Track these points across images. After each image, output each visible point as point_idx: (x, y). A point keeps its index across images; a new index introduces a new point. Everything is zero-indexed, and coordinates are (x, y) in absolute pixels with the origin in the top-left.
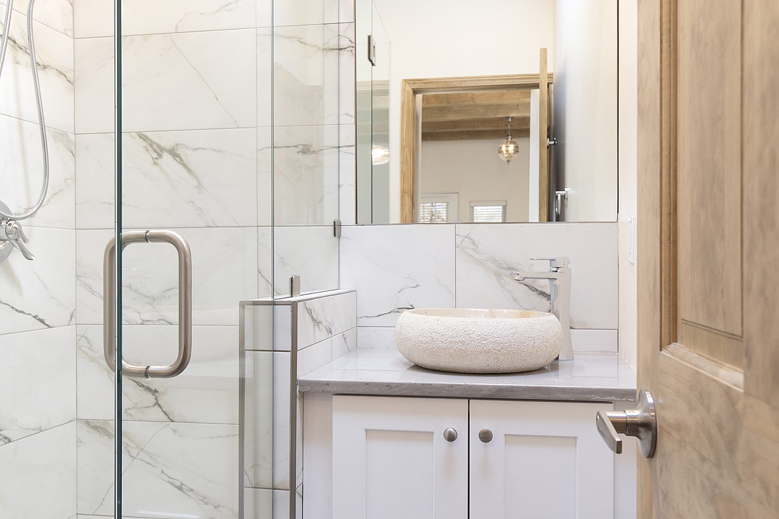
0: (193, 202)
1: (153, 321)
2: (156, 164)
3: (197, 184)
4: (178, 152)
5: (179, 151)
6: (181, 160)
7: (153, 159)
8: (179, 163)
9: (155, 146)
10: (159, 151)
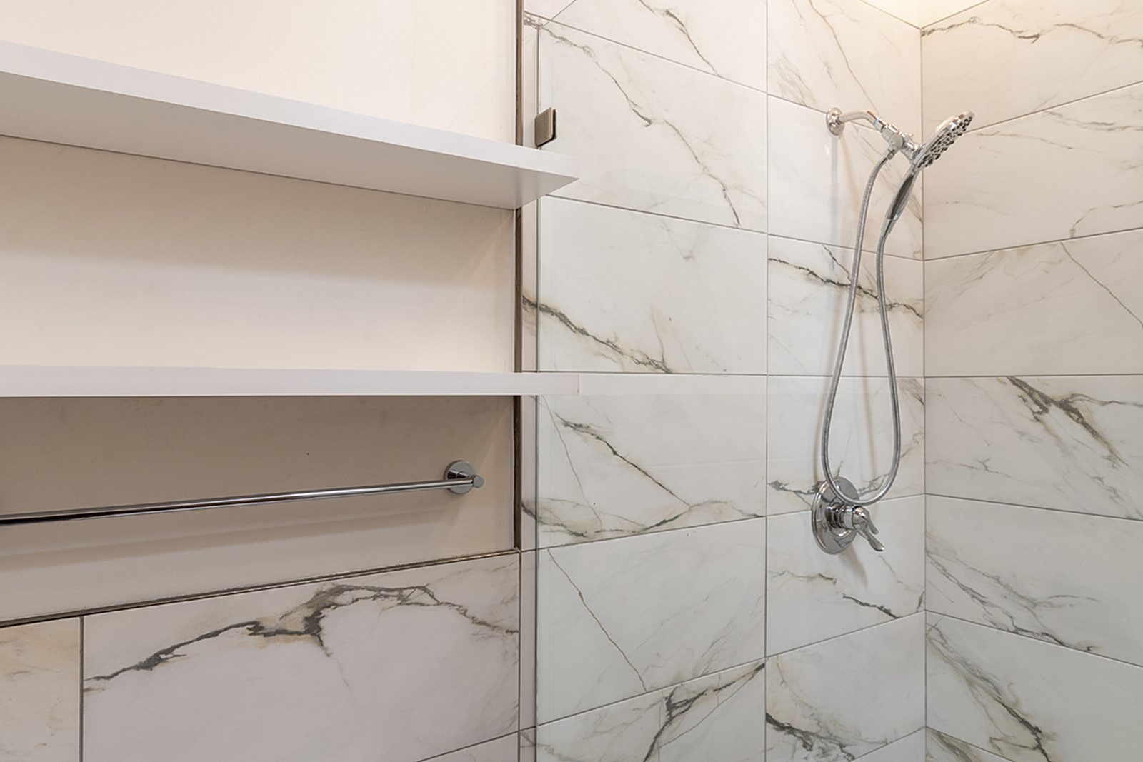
0: (1100, 479)
1: (1033, 633)
2: (1038, 420)
3: (1107, 453)
4: (1074, 406)
5: (1076, 404)
6: (1080, 417)
7: (1034, 413)
8: (1077, 421)
9: (1037, 396)
10: (1044, 403)
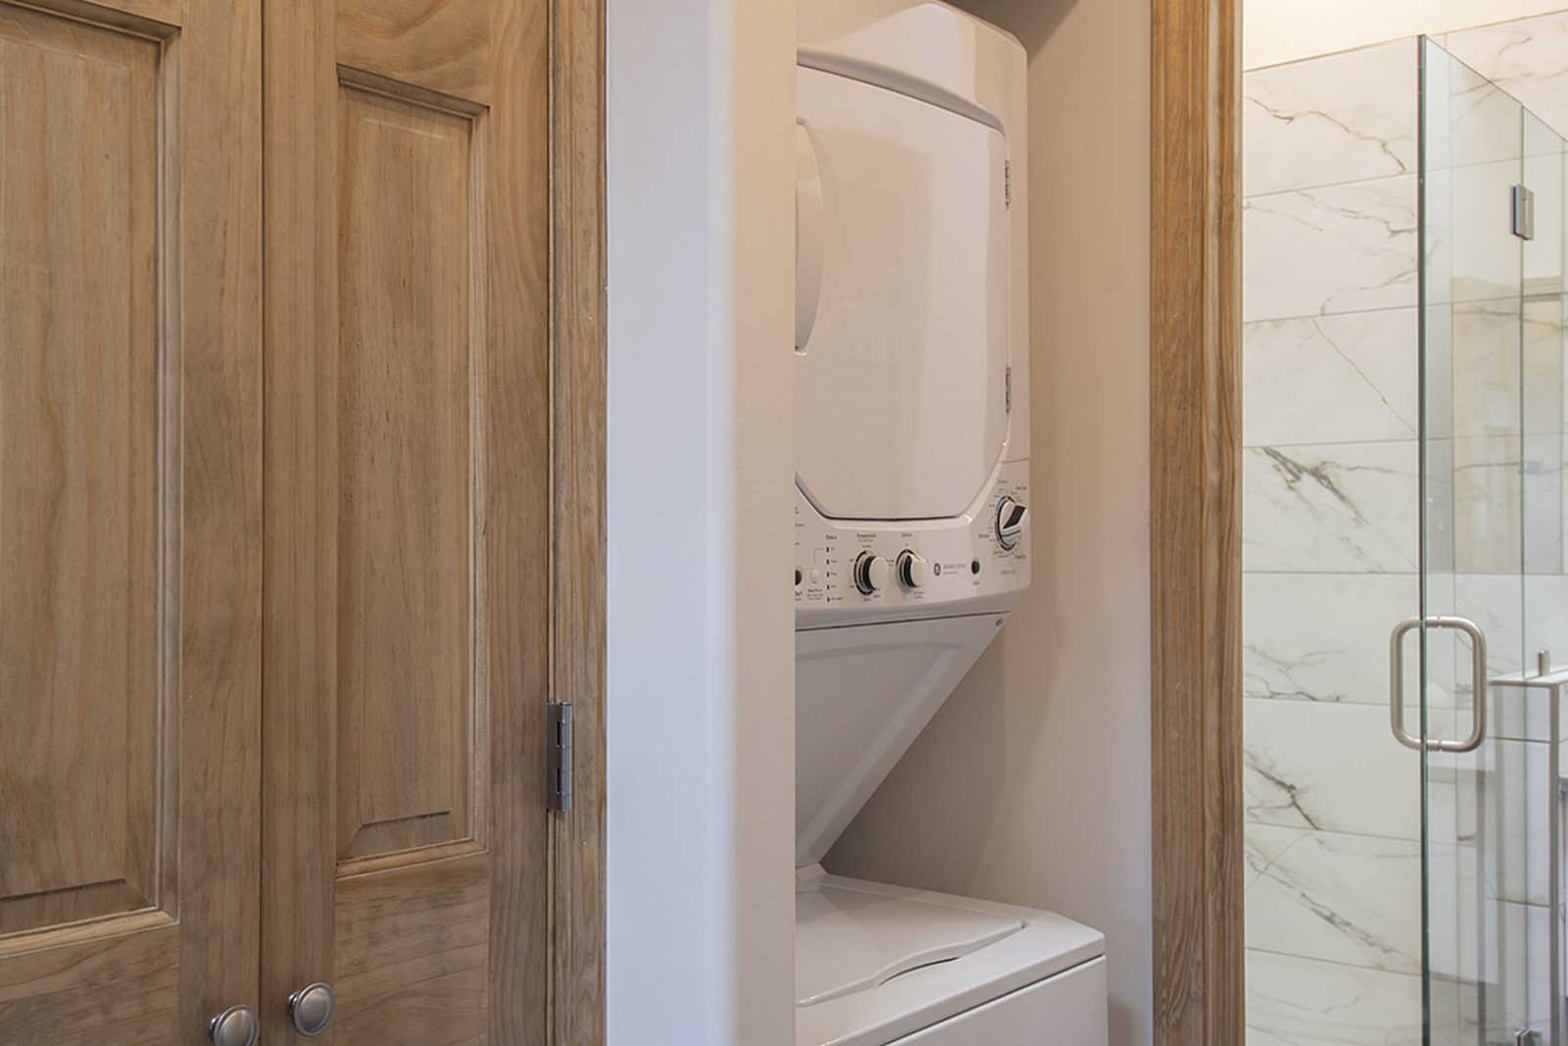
0: (1348, 540)
1: (1287, 695)
2: (1291, 488)
3: (1353, 515)
4: (1324, 473)
5: (1327, 471)
6: (1330, 482)
7: (1287, 481)
8: (1327, 487)
9: (1290, 466)
10: (1296, 471)
